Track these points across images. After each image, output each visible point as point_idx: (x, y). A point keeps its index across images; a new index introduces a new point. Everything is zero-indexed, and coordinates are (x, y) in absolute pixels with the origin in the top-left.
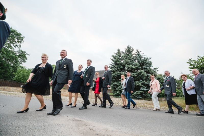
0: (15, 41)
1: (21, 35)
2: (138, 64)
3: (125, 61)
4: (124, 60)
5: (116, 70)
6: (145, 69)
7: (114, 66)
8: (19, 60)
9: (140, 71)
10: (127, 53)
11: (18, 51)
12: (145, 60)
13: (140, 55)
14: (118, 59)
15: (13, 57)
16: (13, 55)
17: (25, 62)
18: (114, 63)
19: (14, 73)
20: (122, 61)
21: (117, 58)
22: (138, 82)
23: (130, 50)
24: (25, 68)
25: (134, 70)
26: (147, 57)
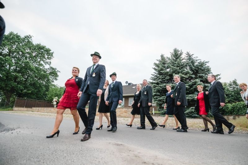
0: (45, 58)
1: (51, 51)
2: (190, 72)
3: (173, 69)
4: (170, 67)
5: (160, 82)
6: (201, 77)
7: (158, 77)
8: (51, 78)
9: (193, 81)
10: (175, 59)
11: (48, 68)
12: (200, 66)
13: (192, 59)
14: (163, 68)
15: (44, 75)
16: (45, 74)
17: (57, 79)
18: (157, 73)
19: (47, 93)
20: (168, 70)
21: (160, 66)
22: (191, 95)
23: (178, 54)
24: (57, 86)
25: (186, 81)
26: (202, 61)
